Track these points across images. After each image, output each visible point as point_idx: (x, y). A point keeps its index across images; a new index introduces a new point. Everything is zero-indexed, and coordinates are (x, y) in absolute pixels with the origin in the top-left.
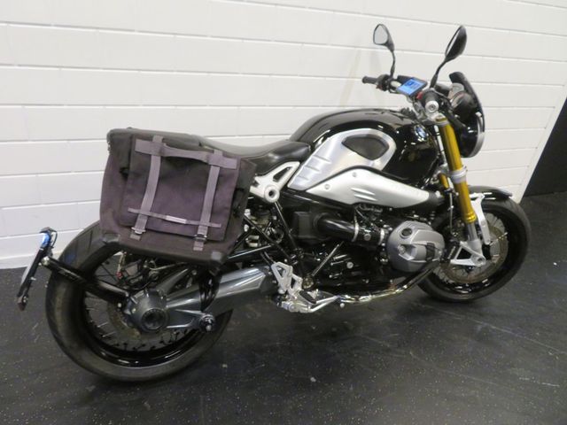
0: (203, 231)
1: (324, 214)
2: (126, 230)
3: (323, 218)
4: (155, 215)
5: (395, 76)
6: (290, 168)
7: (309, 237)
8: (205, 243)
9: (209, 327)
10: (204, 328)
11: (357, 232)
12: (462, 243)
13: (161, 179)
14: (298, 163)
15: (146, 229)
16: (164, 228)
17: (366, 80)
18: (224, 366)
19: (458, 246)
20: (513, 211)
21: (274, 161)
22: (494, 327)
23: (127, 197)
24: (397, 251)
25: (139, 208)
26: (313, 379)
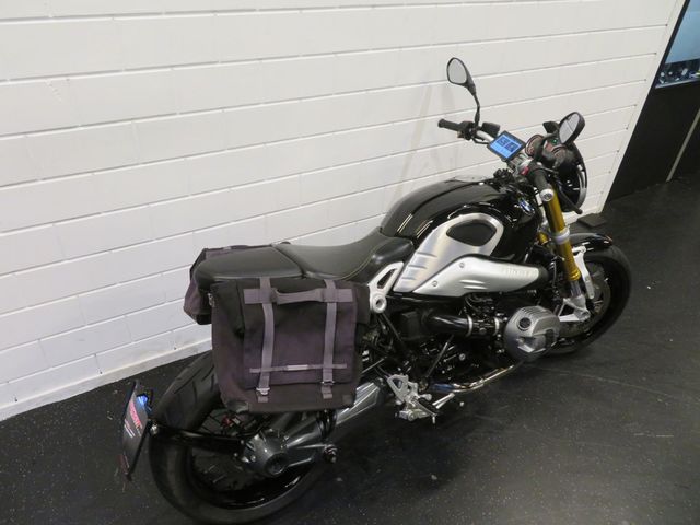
0: (328, 377)
1: (431, 310)
2: (251, 392)
3: (431, 315)
4: (277, 369)
5: (480, 125)
6: (393, 270)
7: (419, 337)
8: (332, 387)
9: (334, 459)
10: (330, 461)
11: (471, 327)
12: (565, 300)
13: (276, 326)
14: (401, 264)
15: (270, 386)
16: (287, 379)
17: (443, 124)
18: (339, 480)
19: (561, 302)
20: (615, 258)
21: (378, 263)
22: (600, 379)
23: (246, 356)
24: (517, 344)
25: (260, 366)
26: (434, 477)
